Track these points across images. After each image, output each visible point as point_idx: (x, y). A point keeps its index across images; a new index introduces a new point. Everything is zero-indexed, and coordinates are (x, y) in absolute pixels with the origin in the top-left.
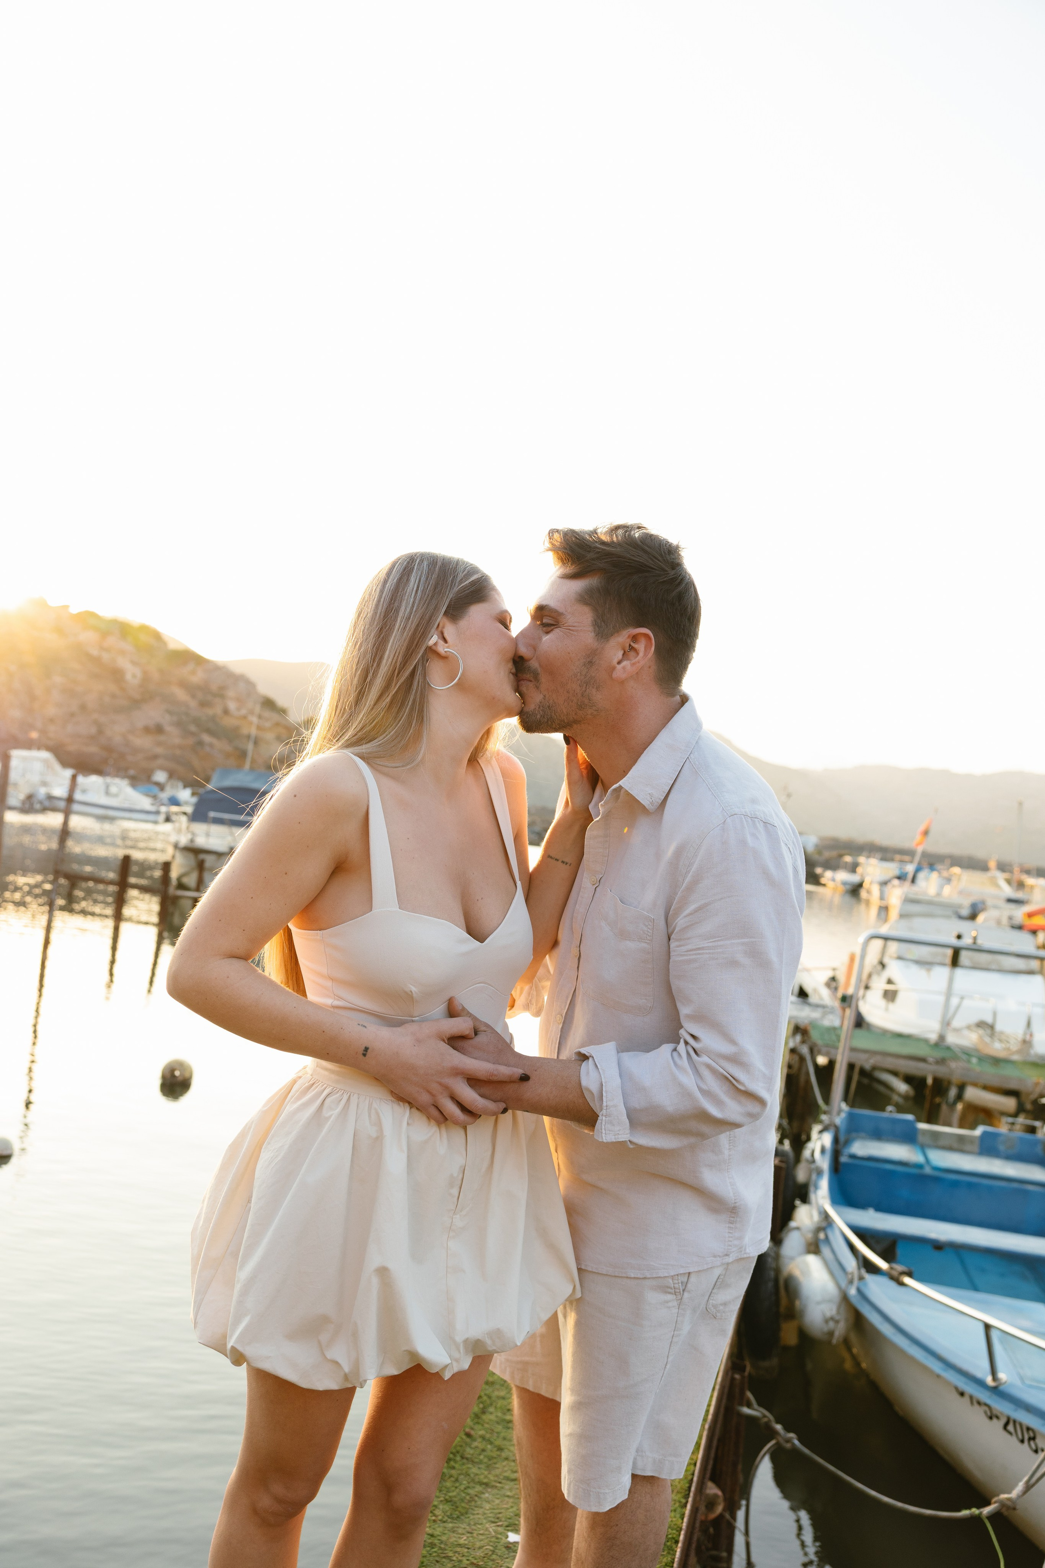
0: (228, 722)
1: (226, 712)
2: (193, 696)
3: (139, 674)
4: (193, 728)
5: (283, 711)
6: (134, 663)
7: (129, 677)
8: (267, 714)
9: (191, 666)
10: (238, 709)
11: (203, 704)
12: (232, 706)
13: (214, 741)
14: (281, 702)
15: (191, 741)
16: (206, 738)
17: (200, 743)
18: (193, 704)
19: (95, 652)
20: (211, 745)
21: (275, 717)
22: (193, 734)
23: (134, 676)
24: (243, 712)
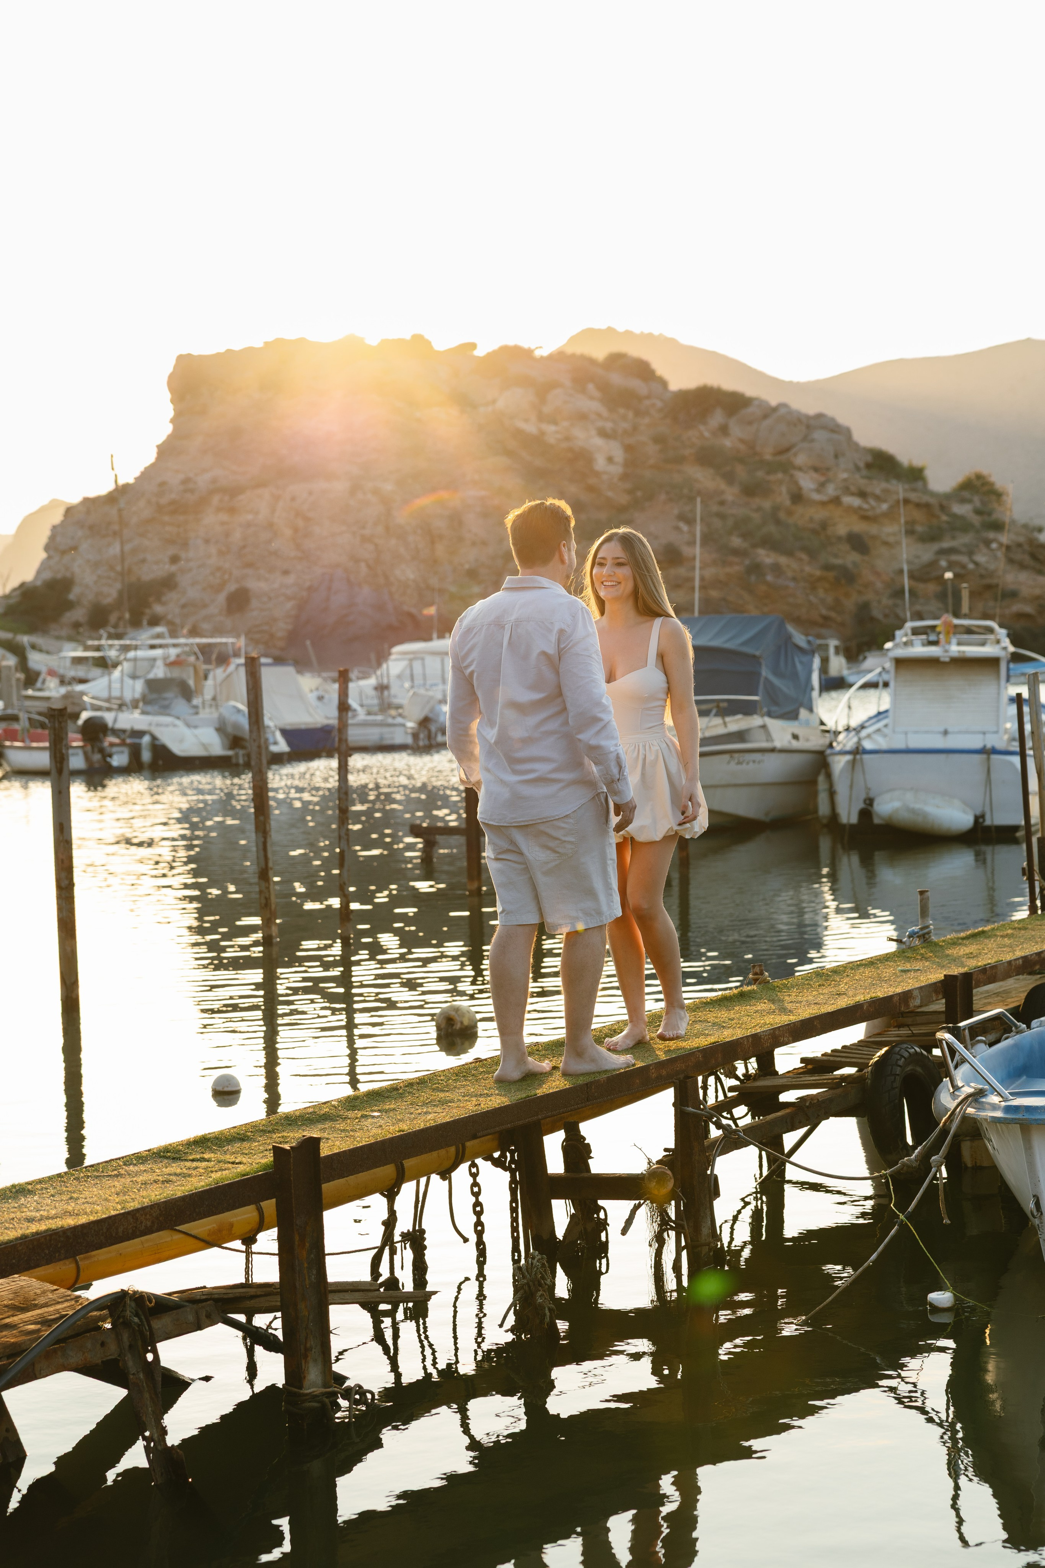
0: (805, 516)
1: (797, 497)
2: (729, 478)
3: (619, 455)
4: (736, 541)
5: (916, 475)
6: (603, 433)
7: (600, 463)
8: (878, 486)
9: (717, 418)
10: (822, 486)
11: (750, 490)
12: (807, 482)
13: (783, 560)
14: (905, 456)
15: (736, 569)
16: (766, 557)
17: (756, 568)
18: (731, 493)
19: (531, 428)
20: (777, 569)
21: (900, 489)
22: (736, 552)
23: (610, 460)
24: (831, 490)
